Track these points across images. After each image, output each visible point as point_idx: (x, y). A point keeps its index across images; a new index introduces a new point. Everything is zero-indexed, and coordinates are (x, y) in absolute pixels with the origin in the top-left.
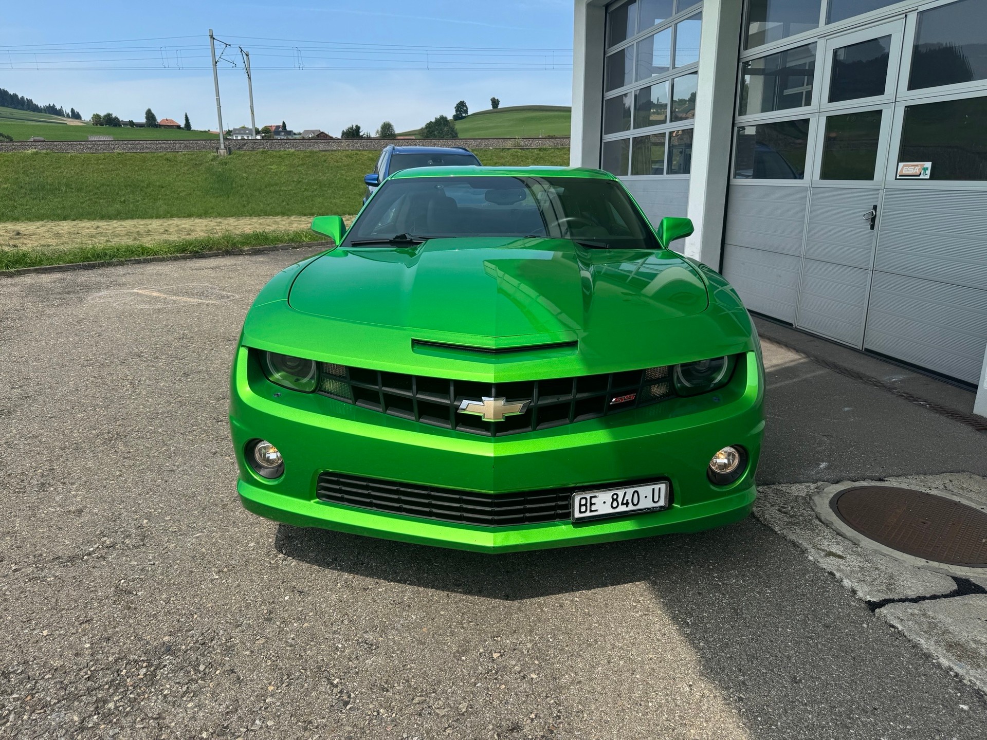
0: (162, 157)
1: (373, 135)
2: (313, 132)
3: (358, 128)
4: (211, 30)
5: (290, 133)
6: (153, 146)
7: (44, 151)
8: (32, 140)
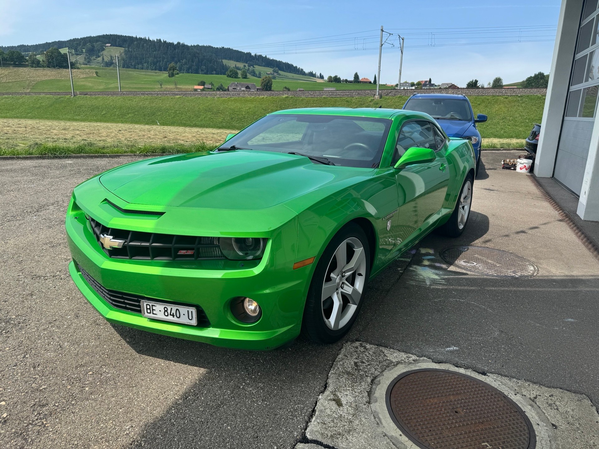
0: (344, 100)
1: (486, 86)
2: (447, 84)
3: (476, 81)
4: (382, 27)
5: (433, 85)
6: (342, 94)
7: (291, 96)
8: (298, 90)
